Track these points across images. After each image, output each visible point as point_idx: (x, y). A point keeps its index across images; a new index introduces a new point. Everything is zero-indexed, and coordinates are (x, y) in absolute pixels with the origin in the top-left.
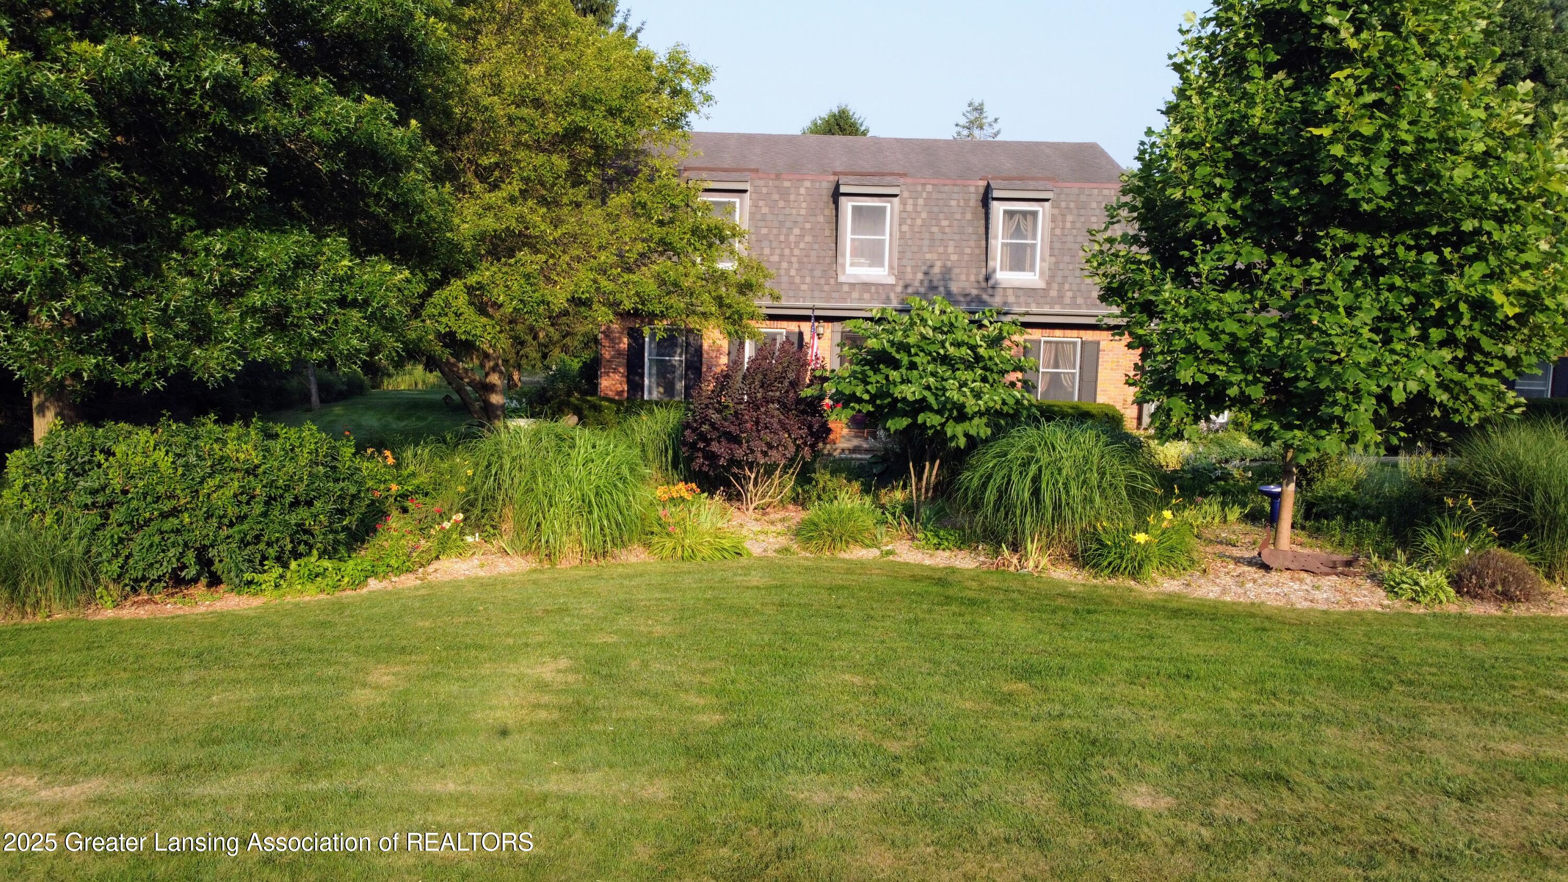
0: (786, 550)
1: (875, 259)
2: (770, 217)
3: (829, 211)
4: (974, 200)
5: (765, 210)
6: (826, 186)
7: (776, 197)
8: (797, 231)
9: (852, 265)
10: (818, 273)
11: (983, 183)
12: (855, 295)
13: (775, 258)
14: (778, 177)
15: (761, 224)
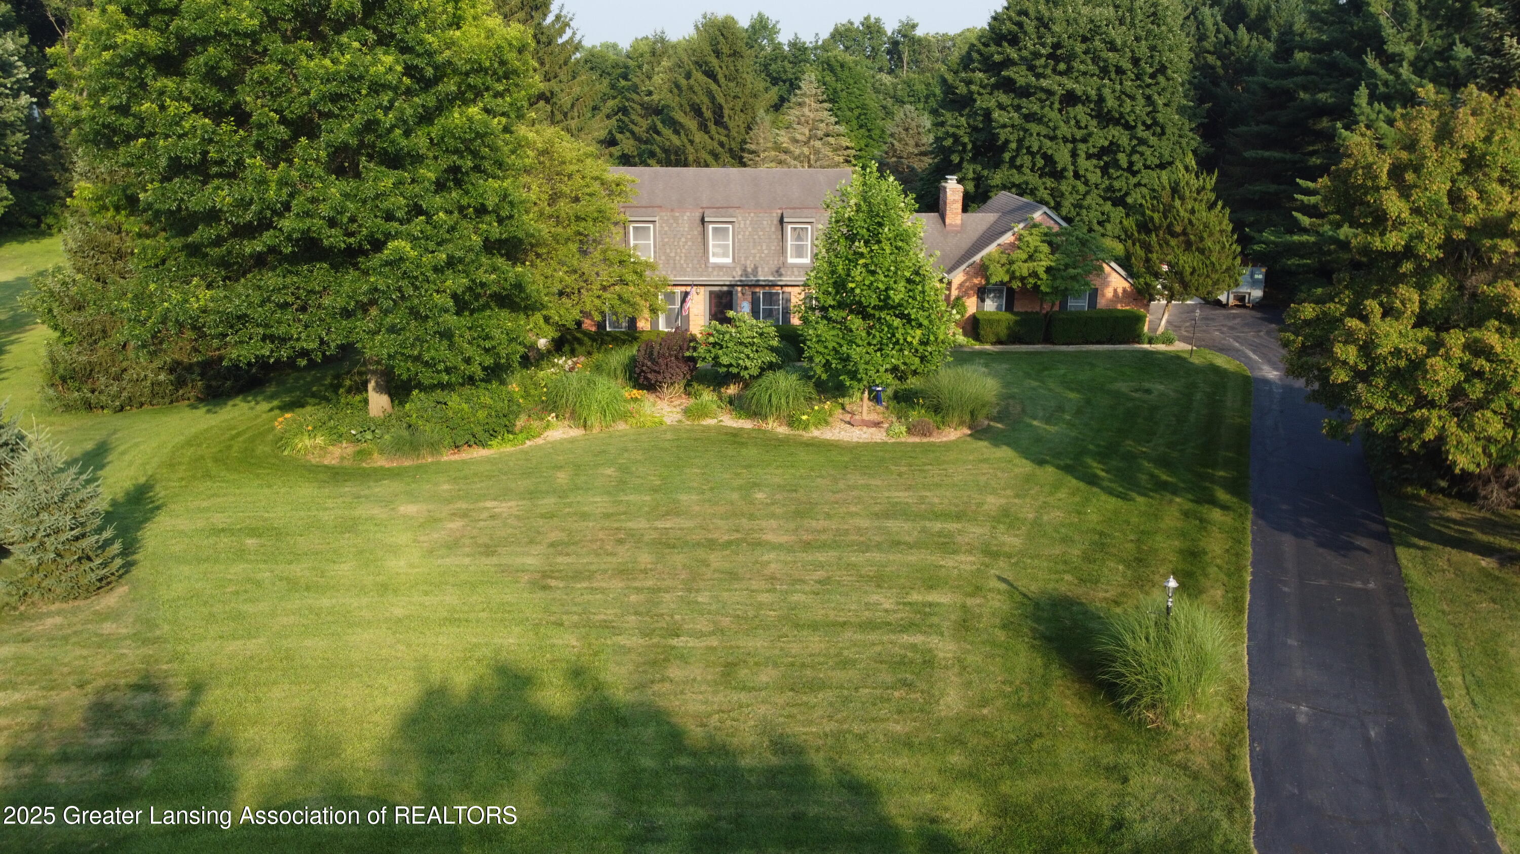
0: (680, 421)
1: (725, 255)
2: (669, 232)
3: (700, 229)
4: (776, 221)
5: (666, 229)
6: (697, 215)
7: (671, 221)
8: (683, 240)
9: (714, 255)
10: (695, 262)
11: (780, 212)
12: (715, 273)
13: (673, 255)
14: (672, 210)
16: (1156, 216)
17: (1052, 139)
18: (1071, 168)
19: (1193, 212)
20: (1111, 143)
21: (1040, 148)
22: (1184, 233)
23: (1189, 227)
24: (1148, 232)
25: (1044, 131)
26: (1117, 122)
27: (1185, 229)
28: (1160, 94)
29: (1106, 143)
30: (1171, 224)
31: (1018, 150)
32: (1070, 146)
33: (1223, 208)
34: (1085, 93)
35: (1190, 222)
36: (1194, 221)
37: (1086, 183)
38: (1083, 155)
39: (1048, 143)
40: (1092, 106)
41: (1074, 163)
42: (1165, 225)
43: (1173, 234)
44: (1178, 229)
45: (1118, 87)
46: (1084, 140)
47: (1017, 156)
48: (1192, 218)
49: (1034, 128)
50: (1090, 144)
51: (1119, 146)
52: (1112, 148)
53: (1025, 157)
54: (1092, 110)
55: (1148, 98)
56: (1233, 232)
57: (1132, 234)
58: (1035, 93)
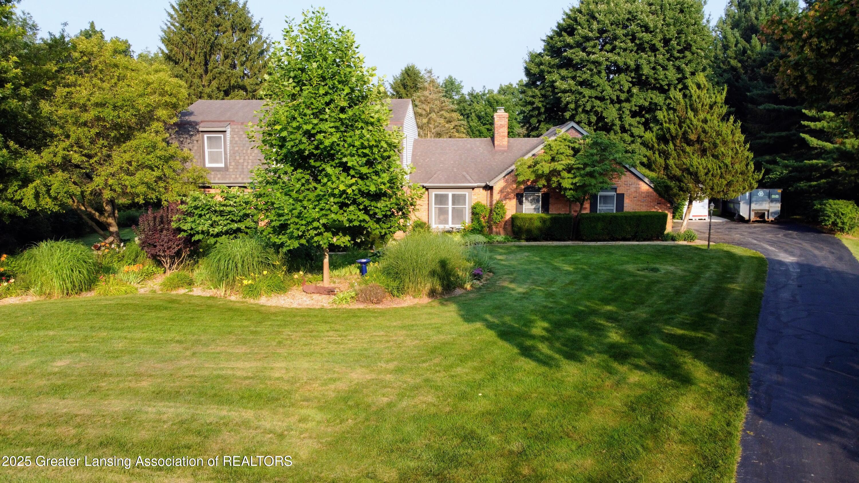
0: (153, 291)
2: (239, 142)
5: (237, 139)
13: (241, 161)
15: (235, 145)
16: (672, 127)
17: (602, 99)
18: (618, 122)
19: (705, 121)
20: (651, 103)
21: (593, 107)
22: (699, 141)
23: (703, 136)
24: (666, 142)
25: (594, 93)
26: (654, 88)
27: (699, 137)
28: (687, 65)
29: (647, 104)
30: (685, 133)
31: (576, 109)
32: (617, 106)
33: (735, 122)
34: (625, 64)
35: (704, 131)
36: (707, 128)
37: (632, 135)
38: (628, 112)
39: (598, 103)
40: (633, 75)
41: (621, 118)
42: (680, 133)
43: (689, 143)
44: (693, 137)
45: (652, 59)
46: (628, 100)
47: (577, 114)
48: (705, 126)
49: (587, 92)
50: (633, 103)
51: (656, 104)
52: (653, 108)
53: (582, 116)
54: (632, 78)
55: (679, 69)
56: (745, 142)
57: (653, 146)
58: (586, 65)
